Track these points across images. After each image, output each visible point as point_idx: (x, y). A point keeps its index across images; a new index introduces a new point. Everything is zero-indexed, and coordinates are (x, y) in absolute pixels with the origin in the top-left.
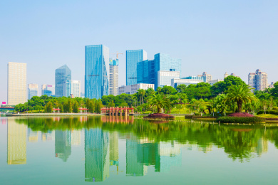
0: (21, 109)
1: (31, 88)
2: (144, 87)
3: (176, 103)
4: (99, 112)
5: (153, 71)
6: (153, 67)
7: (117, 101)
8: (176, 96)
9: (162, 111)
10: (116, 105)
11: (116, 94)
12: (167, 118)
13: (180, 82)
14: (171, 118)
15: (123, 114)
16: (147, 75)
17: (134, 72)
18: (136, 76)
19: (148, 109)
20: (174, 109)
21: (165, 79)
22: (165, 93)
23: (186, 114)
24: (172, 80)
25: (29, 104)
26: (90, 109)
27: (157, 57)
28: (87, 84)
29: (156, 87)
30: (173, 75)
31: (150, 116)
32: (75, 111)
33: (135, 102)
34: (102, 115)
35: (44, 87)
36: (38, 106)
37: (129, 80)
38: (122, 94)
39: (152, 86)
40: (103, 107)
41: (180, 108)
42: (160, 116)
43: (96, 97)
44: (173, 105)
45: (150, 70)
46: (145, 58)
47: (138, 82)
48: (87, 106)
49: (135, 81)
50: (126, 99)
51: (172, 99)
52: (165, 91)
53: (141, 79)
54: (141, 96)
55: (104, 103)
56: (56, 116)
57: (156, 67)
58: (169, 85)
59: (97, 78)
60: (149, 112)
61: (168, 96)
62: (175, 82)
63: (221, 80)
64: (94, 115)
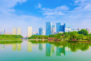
0: (29, 38)
1: (33, 33)
3: (67, 37)
5: (64, 28)
6: (64, 27)
11: (54, 34)
13: (71, 31)
16: (62, 29)
17: (58, 28)
21: (67, 30)
24: (69, 30)
25: (31, 37)
27: (65, 24)
28: (47, 32)
29: (64, 32)
30: (69, 29)
32: (42, 39)
35: (36, 33)
36: (33, 37)
37: (57, 31)
46: (61, 25)
47: (60, 31)
56: (37, 40)
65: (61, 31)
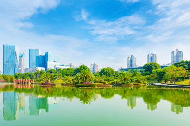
2: (40, 69)
4: (12, 82)
5: (45, 61)
6: (45, 59)
7: (24, 76)
8: (57, 74)
9: (49, 81)
10: (23, 78)
11: (23, 72)
12: (52, 85)
13: (58, 67)
14: (54, 85)
15: (28, 83)
16: (41, 63)
17: (34, 61)
18: (35, 63)
19: (42, 80)
20: (56, 81)
21: (51, 65)
22: (51, 73)
23: (62, 83)
24: (55, 66)
26: (6, 81)
27: (47, 54)
29: (46, 69)
30: (55, 63)
31: (42, 84)
33: (35, 77)
34: (14, 84)
37: (31, 65)
38: (27, 72)
39: (44, 69)
40: (15, 79)
41: (59, 80)
42: (48, 84)
43: (11, 74)
44: (55, 79)
45: (43, 61)
46: (40, 54)
48: (5, 79)
49: (34, 66)
50: (29, 75)
51: (54, 76)
52: (51, 71)
53: (38, 65)
54: (37, 74)
55: (16, 77)
57: (46, 59)
58: (53, 68)
59: (11, 63)
60: (43, 82)
61: (52, 74)
62: (56, 67)
63: (78, 67)
64: (9, 84)
65: (40, 66)
